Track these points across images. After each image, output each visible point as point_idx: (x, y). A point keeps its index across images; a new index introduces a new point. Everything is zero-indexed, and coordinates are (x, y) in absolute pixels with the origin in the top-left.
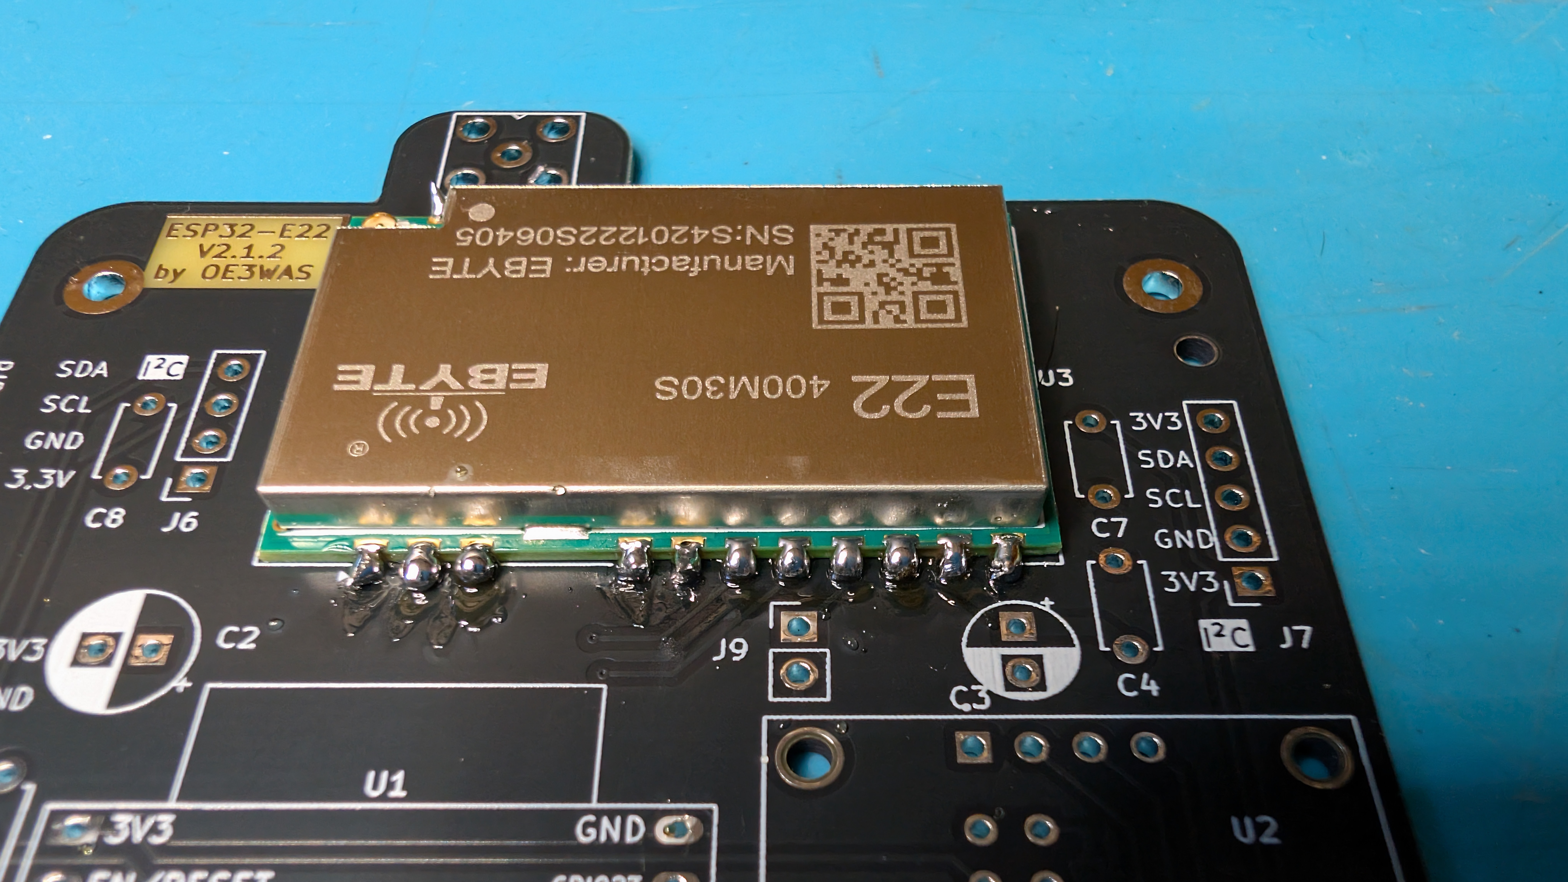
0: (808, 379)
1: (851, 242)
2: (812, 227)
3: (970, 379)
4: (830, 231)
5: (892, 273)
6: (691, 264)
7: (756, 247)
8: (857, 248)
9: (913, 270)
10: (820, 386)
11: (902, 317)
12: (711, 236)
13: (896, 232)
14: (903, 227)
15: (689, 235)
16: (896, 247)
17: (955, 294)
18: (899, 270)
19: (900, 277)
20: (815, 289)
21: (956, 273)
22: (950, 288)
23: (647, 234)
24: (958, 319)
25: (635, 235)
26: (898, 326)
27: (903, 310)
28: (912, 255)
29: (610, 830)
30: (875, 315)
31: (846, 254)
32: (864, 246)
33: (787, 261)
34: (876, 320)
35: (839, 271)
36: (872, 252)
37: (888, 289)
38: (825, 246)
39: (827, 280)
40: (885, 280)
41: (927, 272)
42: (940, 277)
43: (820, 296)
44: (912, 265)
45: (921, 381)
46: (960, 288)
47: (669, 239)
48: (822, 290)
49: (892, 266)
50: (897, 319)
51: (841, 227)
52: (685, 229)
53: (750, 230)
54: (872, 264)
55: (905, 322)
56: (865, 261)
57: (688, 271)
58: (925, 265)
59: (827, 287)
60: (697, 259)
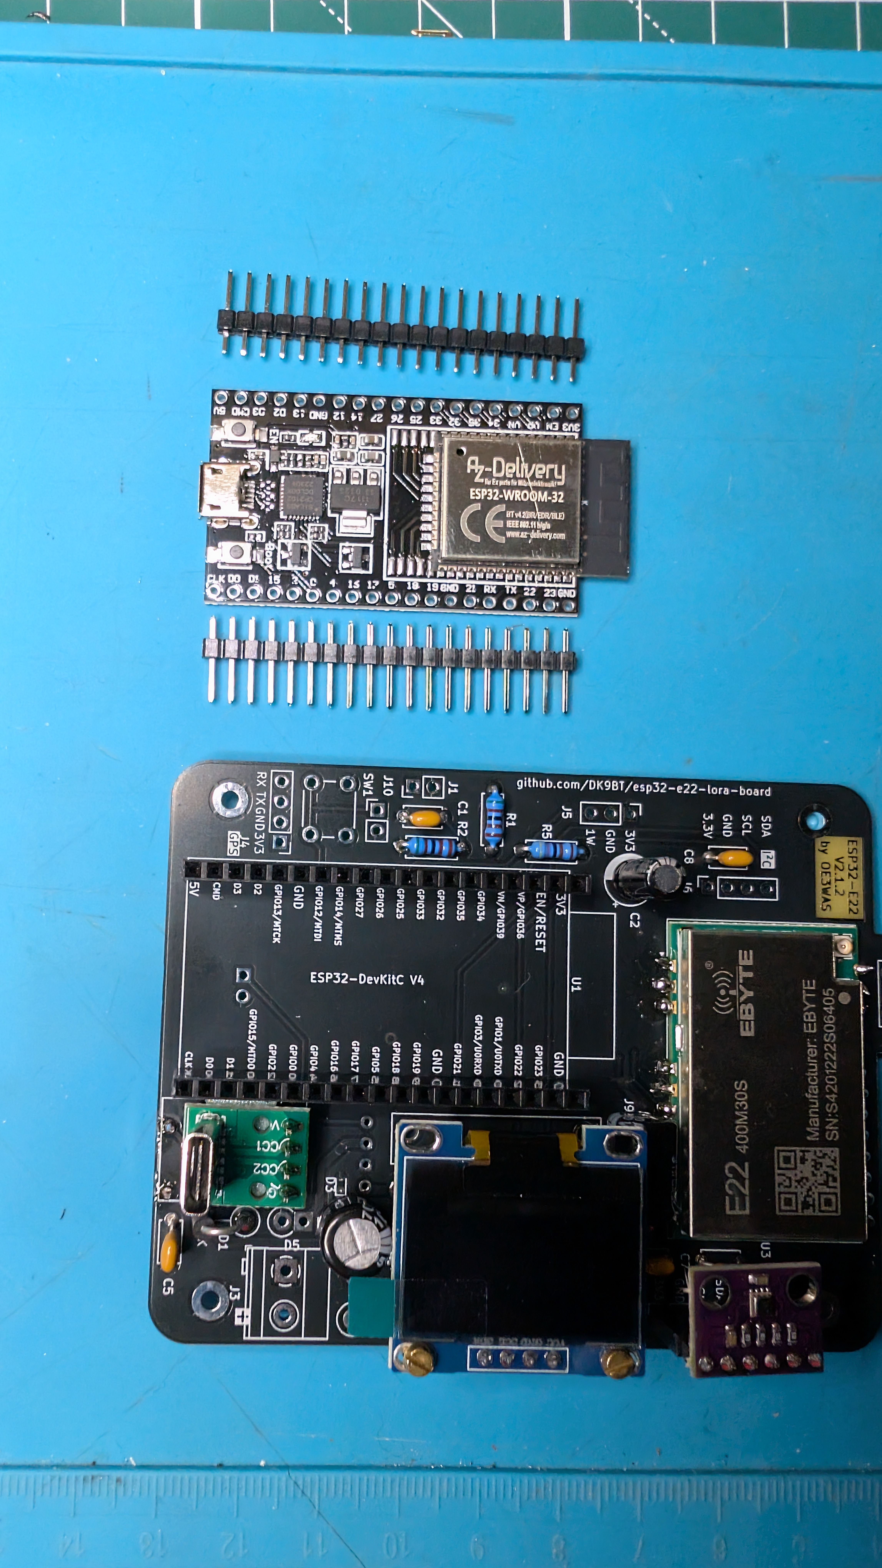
1: (828, 1167)
2: (837, 1149)
3: (747, 1212)
4: (835, 1158)
5: (808, 1184)
6: (813, 1094)
7: (823, 1123)
8: (824, 1168)
9: (810, 1193)
10: (742, 1149)
11: (782, 1187)
12: (831, 1103)
14: (838, 1191)
15: (831, 1092)
16: (825, 1187)
17: (797, 1211)
18: (810, 1187)
19: (806, 1187)
20: (798, 1149)
21: (809, 1212)
22: (800, 1209)
23: (831, 1074)
24: (780, 1211)
25: (831, 1068)
26: (777, 1185)
27: (785, 1187)
28: (820, 1194)
29: (559, 1064)
30: (784, 1175)
31: (821, 1164)
32: (825, 1172)
33: (816, 1137)
34: (779, 1175)
35: (809, 1161)
36: (821, 1175)
37: (798, 1182)
38: (826, 1154)
39: (804, 1155)
40: (804, 1181)
41: (810, 1200)
42: (806, 1205)
44: (813, 1193)
45: (746, 1192)
46: (800, 1214)
47: (828, 1084)
48: (797, 1152)
49: (813, 1184)
50: (780, 1185)
51: (838, 1162)
52: (835, 1090)
53: (835, 1121)
54: (814, 1175)
55: (779, 1188)
56: (816, 1172)
58: (814, 1200)
60: (816, 1097)
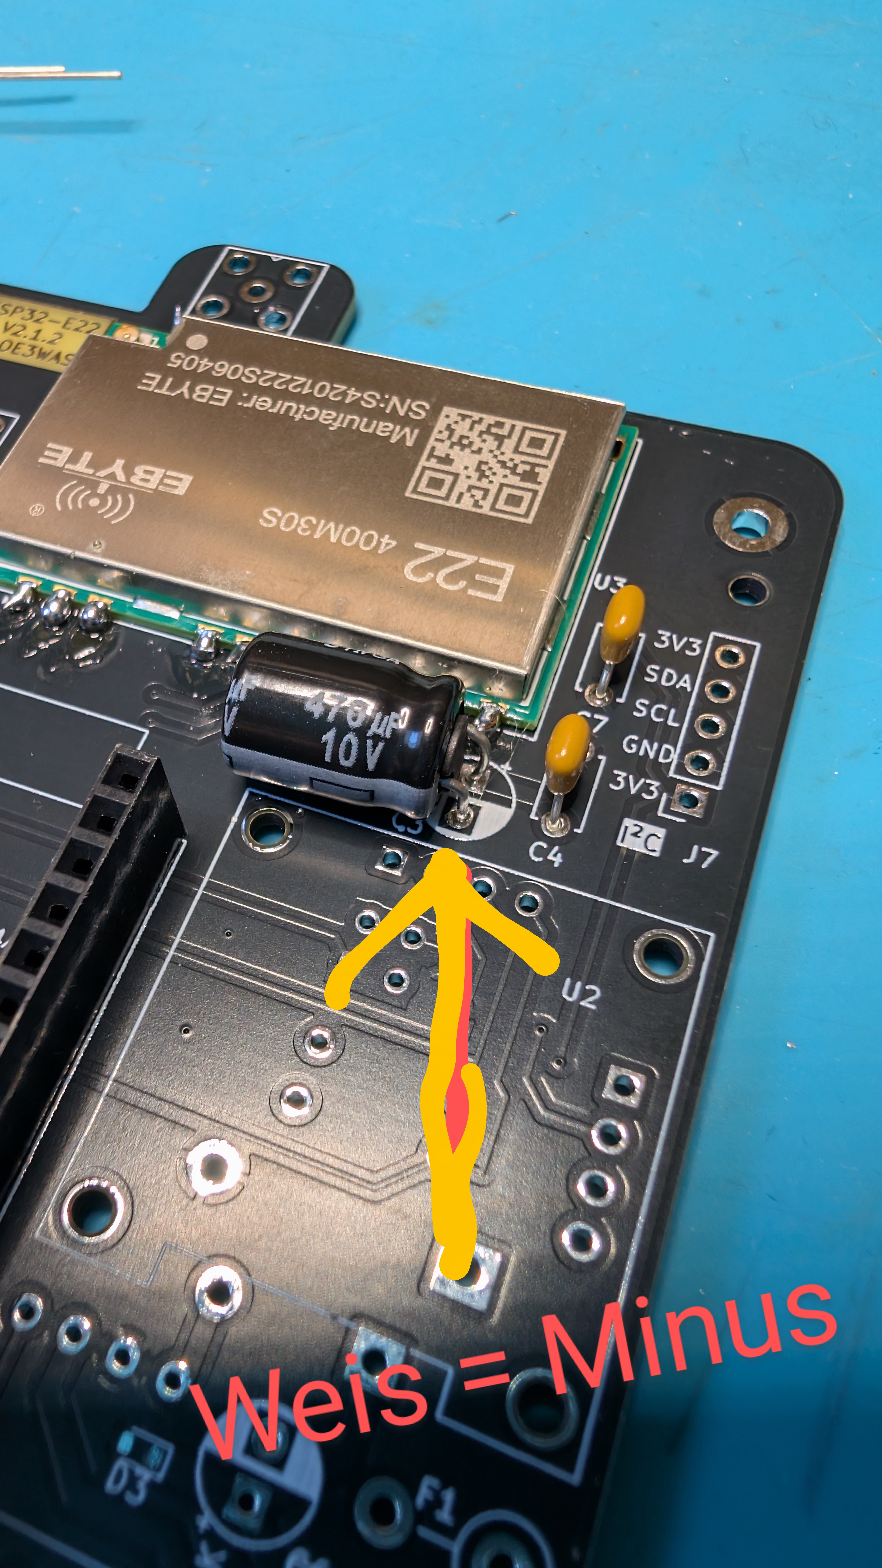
0: (381, 536)
1: (471, 428)
2: (445, 408)
3: (510, 569)
4: (460, 414)
5: (493, 462)
6: (335, 420)
7: (393, 417)
8: (473, 435)
9: (510, 464)
10: (387, 545)
11: (481, 503)
12: (361, 398)
13: (513, 427)
14: (520, 425)
15: (344, 394)
16: (506, 441)
17: (535, 493)
18: (499, 462)
20: (422, 462)
21: (545, 475)
22: (533, 487)
23: (313, 386)
24: (527, 515)
25: (303, 385)
26: (474, 510)
28: (516, 450)
30: (460, 496)
31: (462, 438)
32: (481, 434)
33: (412, 434)
34: (458, 501)
35: (450, 452)
36: (484, 441)
37: (482, 476)
38: (448, 427)
39: (436, 457)
41: (522, 468)
42: (530, 476)
43: (425, 468)
44: (512, 460)
45: (470, 559)
46: (542, 488)
47: (328, 394)
48: (427, 464)
49: (495, 457)
50: (476, 504)
51: (470, 413)
52: (344, 388)
53: (395, 400)
55: (481, 507)
56: (475, 448)
57: (330, 425)
58: (523, 462)
59: (433, 463)
60: (341, 416)
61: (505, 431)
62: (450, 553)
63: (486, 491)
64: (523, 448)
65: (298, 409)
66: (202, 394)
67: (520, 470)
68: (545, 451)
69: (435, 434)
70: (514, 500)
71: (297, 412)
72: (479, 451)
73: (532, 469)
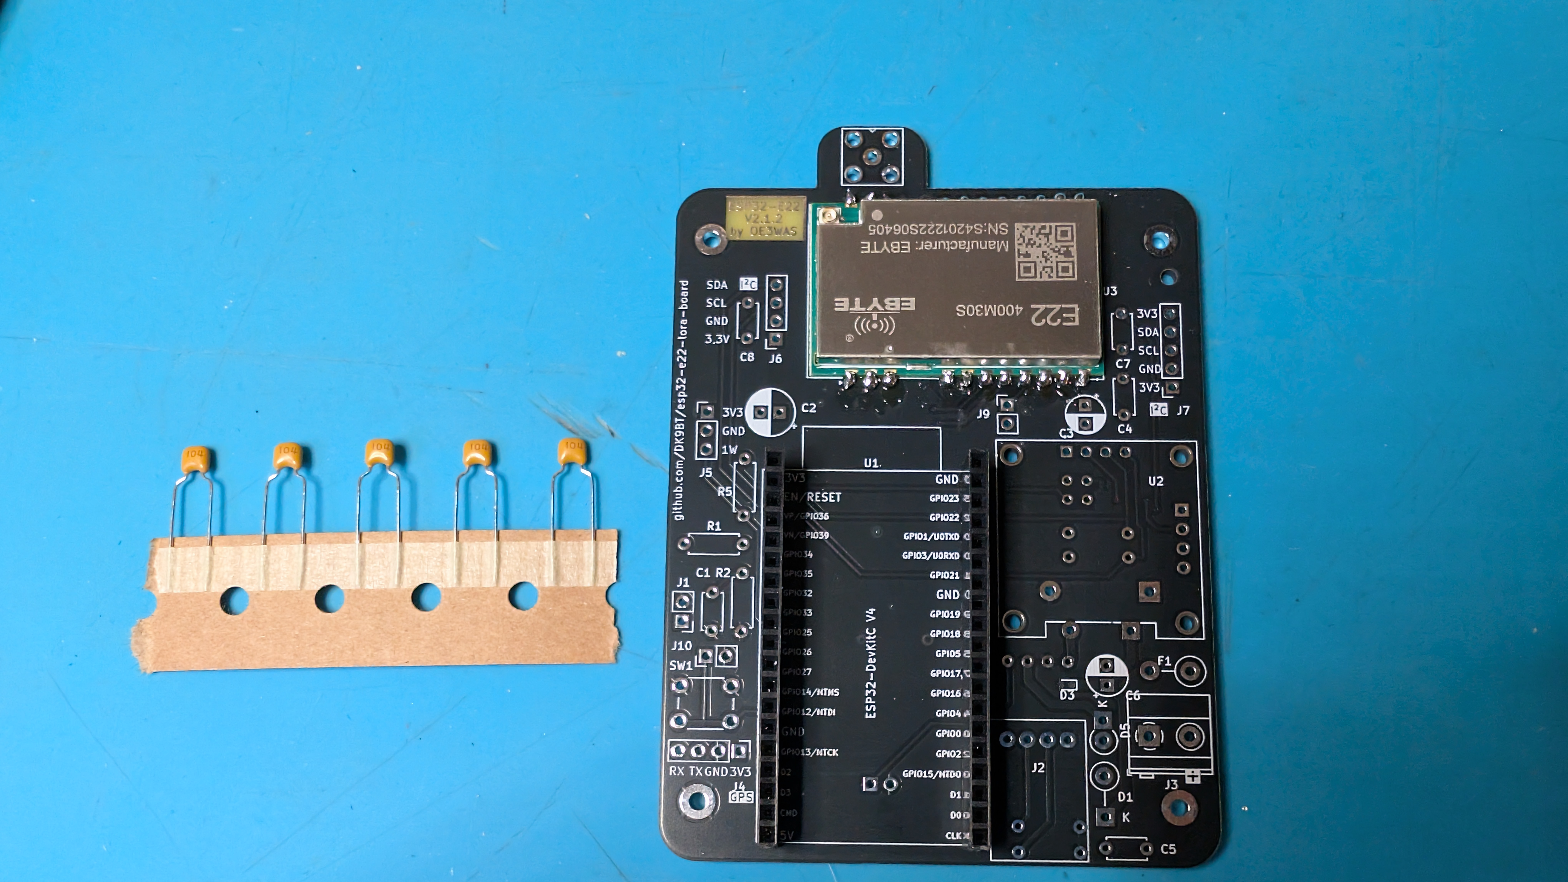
0: (1015, 306)
1: (1032, 233)
2: (1016, 224)
3: (1076, 307)
4: (1024, 226)
5: (1048, 250)
6: (967, 246)
7: (993, 237)
8: (1034, 237)
9: (1057, 249)
10: (1019, 310)
11: (1051, 275)
12: (974, 229)
13: (1050, 227)
14: (1053, 225)
16: (1050, 236)
17: (1073, 262)
18: (1051, 249)
19: (1051, 253)
20: (1017, 260)
21: (1074, 251)
22: (1071, 259)
23: (947, 228)
24: (1074, 276)
25: (942, 229)
26: (1050, 280)
27: (1052, 272)
28: (1057, 241)
29: (947, 480)
30: (1041, 273)
31: (1030, 240)
32: (1037, 235)
33: (1005, 243)
34: (1041, 277)
35: (1027, 249)
36: (1040, 239)
37: (1046, 260)
38: (1021, 235)
39: (1022, 254)
40: (1045, 254)
41: (1062, 250)
42: (1068, 254)
43: (1019, 263)
44: (1056, 247)
45: (1057, 307)
46: (1075, 259)
47: (957, 232)
48: (1020, 260)
49: (1048, 247)
50: (1050, 277)
51: (1028, 224)
53: (990, 225)
55: (1052, 277)
56: (1037, 244)
57: (965, 250)
58: (1063, 246)
59: (1022, 259)
60: (969, 243)
61: (1047, 231)
62: (1048, 306)
63: (1051, 267)
64: (1059, 238)
65: (946, 244)
66: (895, 248)
67: (1062, 252)
68: (1069, 238)
69: (1016, 242)
70: (1065, 269)
71: (946, 246)
72: (1040, 246)
73: (1067, 249)
